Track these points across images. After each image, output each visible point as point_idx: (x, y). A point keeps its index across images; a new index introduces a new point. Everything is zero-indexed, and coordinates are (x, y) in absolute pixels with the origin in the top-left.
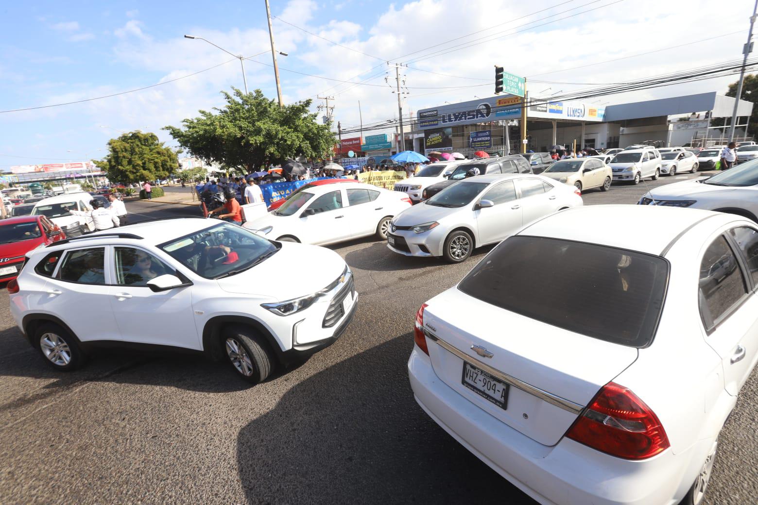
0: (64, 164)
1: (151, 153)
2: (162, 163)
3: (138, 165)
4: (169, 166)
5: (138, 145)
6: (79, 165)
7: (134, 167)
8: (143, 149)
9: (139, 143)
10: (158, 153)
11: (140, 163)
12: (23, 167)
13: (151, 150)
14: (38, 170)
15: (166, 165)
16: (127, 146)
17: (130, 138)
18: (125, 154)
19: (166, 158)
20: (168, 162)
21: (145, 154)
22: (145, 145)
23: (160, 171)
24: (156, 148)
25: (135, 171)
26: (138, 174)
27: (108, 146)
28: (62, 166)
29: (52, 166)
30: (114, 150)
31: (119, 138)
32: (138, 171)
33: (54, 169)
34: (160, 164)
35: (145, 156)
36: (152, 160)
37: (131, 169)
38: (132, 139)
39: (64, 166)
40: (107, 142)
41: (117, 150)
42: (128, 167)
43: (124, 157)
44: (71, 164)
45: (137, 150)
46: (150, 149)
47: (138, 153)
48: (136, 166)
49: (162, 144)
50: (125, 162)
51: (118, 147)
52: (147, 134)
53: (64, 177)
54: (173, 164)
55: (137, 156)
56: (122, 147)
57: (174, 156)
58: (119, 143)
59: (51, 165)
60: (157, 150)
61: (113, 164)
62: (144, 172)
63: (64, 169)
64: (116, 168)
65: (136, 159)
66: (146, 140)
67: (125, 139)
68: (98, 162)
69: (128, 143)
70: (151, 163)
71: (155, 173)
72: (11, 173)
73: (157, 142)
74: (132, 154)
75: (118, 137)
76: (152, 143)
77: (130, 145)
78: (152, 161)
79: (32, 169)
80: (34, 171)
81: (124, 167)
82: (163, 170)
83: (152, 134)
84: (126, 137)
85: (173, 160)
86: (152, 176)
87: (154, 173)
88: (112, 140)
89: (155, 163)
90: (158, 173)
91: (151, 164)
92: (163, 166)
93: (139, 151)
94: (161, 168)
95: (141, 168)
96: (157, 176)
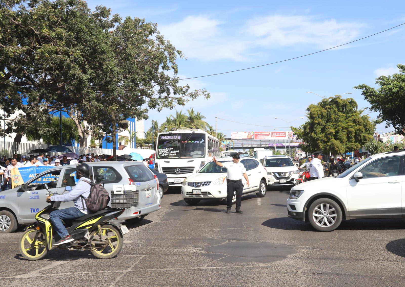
0: (271, 132)
1: (347, 121)
2: (355, 133)
3: (331, 133)
4: (362, 137)
5: (335, 112)
6: (282, 135)
7: (326, 136)
8: (339, 116)
9: (336, 110)
10: (354, 121)
11: (333, 131)
12: (240, 133)
13: (347, 118)
14: (249, 137)
15: (360, 136)
16: (324, 111)
17: (330, 103)
18: (320, 120)
19: (362, 127)
20: (362, 132)
21: (340, 121)
22: (342, 112)
23: (351, 142)
24: (353, 115)
25: (326, 140)
26: (329, 143)
27: (307, 111)
28: (268, 135)
29: (261, 134)
30: (312, 117)
31: (319, 104)
32: (329, 139)
33: (262, 137)
34: (354, 134)
35: (340, 123)
36: (346, 128)
37: (323, 137)
38: (330, 105)
39: (271, 134)
40: (307, 107)
41: (314, 116)
42: (320, 135)
43: (319, 124)
44: (276, 133)
45: (333, 116)
46: (346, 116)
47: (334, 120)
48: (329, 134)
49: (361, 112)
50: (318, 129)
51: (316, 112)
52: (347, 100)
53: (267, 146)
54: (367, 136)
55: (331, 124)
56: (320, 113)
57: (370, 126)
58: (318, 109)
59: (261, 133)
60: (353, 117)
61: (308, 130)
62: (335, 142)
63: (269, 138)
64: (309, 135)
65: (330, 127)
66: (344, 106)
67: (324, 104)
68: (296, 129)
69: (326, 109)
70: (344, 132)
71: (346, 145)
72: (230, 139)
73: (355, 109)
74: (327, 121)
75: (318, 103)
76: (350, 110)
77: (328, 111)
78: (346, 130)
79: (245, 136)
80: (246, 137)
81: (316, 135)
82: (356, 141)
83: (352, 99)
84: (326, 102)
85: (369, 131)
86: (343, 146)
87: (345, 144)
88: (312, 105)
89: (349, 133)
90: (349, 144)
91: (344, 133)
92: (356, 136)
93: (334, 118)
94: (354, 139)
95: (333, 137)
96: (347, 148)
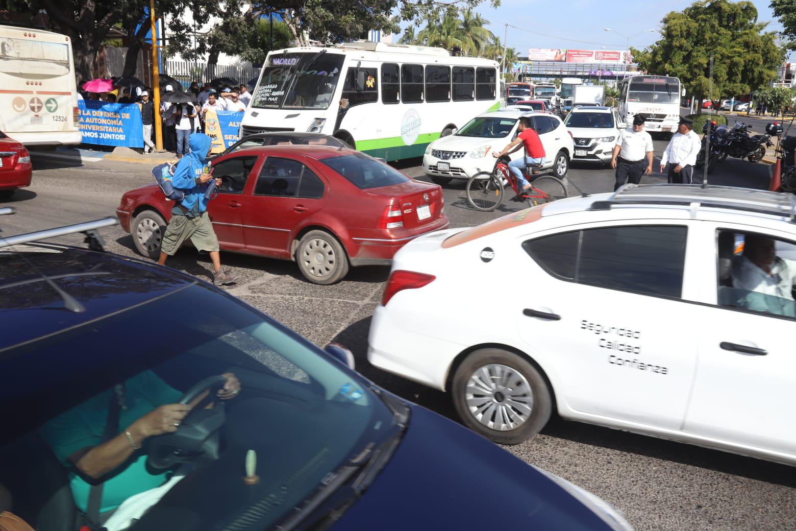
0: (595, 51)
1: (733, 43)
2: (745, 66)
3: (699, 66)
4: (756, 74)
5: (713, 26)
6: (614, 56)
7: (690, 69)
8: (720, 35)
9: (716, 23)
10: (747, 45)
11: (703, 61)
12: (543, 51)
13: (734, 38)
14: (558, 58)
15: (753, 71)
16: (694, 25)
17: (706, 11)
18: (684, 41)
19: (760, 55)
20: (758, 64)
21: (720, 44)
22: (727, 27)
23: (735, 82)
24: (745, 34)
25: (689, 76)
26: (693, 83)
27: (663, 24)
28: (591, 55)
29: (579, 53)
30: (669, 35)
31: (685, 12)
32: (695, 76)
33: (579, 59)
34: (741, 68)
35: (719, 48)
36: (729, 57)
37: (685, 72)
38: (706, 14)
39: (594, 54)
40: (664, 15)
41: (674, 33)
42: (679, 68)
43: (681, 48)
44: (604, 53)
45: (707, 36)
46: (733, 35)
47: (709, 41)
48: (696, 66)
49: (762, 27)
50: (678, 58)
51: (678, 27)
52: (739, 5)
53: (587, 74)
54: (766, 71)
55: (703, 48)
56: (684, 28)
57: (775, 54)
58: (682, 21)
59: (578, 51)
60: (745, 38)
61: (659, 58)
62: (704, 79)
63: (591, 60)
64: (660, 67)
65: (700, 54)
66: (733, 16)
67: (694, 12)
68: (638, 52)
69: (697, 21)
70: (724, 63)
71: (724, 86)
72: (526, 59)
73: (752, 21)
74: (696, 44)
75: (684, 9)
76: (742, 24)
77: (700, 25)
78: (728, 61)
80: (553, 58)
81: (673, 67)
82: (743, 81)
83: (748, 3)
84: (698, 8)
85: (772, 62)
86: (718, 89)
87: (722, 84)
88: (672, 13)
89: (734, 65)
90: (730, 86)
91: (725, 66)
92: (744, 73)
93: (710, 38)
94: (740, 76)
95: (703, 73)
96: (725, 91)
